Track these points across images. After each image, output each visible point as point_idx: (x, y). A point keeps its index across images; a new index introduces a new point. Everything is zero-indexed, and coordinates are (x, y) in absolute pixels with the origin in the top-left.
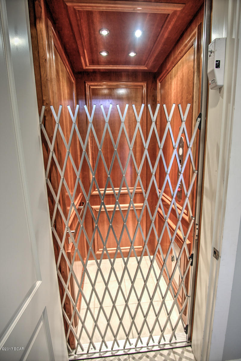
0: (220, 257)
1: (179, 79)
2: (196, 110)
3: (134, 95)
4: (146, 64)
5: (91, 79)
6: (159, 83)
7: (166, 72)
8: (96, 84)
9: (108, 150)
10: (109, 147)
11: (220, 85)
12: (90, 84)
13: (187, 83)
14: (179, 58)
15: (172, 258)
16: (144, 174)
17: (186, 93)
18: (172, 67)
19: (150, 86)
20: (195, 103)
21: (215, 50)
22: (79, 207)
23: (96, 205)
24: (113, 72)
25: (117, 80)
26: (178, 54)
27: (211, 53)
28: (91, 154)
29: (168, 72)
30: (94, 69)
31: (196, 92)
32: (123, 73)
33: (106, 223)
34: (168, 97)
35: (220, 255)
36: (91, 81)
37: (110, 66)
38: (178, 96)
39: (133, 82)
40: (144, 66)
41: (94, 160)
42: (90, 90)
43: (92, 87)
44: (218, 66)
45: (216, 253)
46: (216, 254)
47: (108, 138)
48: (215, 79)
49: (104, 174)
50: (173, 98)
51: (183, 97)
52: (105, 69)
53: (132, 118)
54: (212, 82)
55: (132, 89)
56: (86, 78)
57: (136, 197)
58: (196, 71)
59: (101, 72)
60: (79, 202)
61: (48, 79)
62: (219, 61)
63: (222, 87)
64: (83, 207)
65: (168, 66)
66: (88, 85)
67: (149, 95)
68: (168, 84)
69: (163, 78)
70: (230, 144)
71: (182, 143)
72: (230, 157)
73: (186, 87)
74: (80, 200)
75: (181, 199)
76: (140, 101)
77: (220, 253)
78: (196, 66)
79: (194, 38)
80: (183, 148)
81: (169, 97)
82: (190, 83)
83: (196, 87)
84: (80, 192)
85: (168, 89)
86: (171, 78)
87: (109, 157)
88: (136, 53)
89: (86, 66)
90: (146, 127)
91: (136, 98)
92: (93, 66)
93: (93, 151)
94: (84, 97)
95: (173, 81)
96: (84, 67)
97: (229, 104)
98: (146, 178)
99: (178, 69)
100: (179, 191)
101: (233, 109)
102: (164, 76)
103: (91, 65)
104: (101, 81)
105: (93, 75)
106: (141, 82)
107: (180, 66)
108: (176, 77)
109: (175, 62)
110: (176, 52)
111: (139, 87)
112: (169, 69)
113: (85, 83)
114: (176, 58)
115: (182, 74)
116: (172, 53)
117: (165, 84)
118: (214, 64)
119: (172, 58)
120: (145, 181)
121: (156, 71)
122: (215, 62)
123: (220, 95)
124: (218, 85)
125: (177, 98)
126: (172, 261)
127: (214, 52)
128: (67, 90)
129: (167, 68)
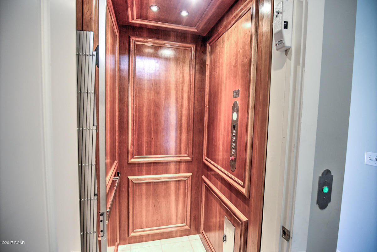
0: (291, 238)
1: (233, 42)
2: (254, 73)
3: (182, 56)
4: (197, 26)
5: (137, 34)
6: (209, 47)
7: (217, 36)
8: (142, 40)
9: (152, 112)
10: (152, 109)
11: (288, 47)
12: (134, 39)
13: (242, 46)
14: (232, 22)
15: (224, 238)
16: (190, 140)
17: (241, 56)
18: (224, 31)
19: (199, 49)
20: (253, 66)
21: (283, 11)
22: (114, 178)
23: (133, 176)
24: (161, 30)
25: (165, 39)
26: (233, 18)
27: (278, 14)
28: (132, 116)
29: (220, 36)
30: (141, 24)
31: (254, 55)
32: (172, 33)
33: (144, 197)
34: (219, 60)
35: (291, 236)
36: (137, 36)
37: (159, 24)
38: (232, 60)
39: (181, 43)
40: (194, 28)
41: (134, 122)
42: (134, 46)
43: (137, 43)
44: (286, 27)
45: (286, 232)
46: (286, 234)
47: (152, 99)
48: (282, 39)
49: (145, 139)
50: (225, 61)
51: (237, 61)
52: (153, 26)
53: (179, 79)
54: (280, 42)
55: (181, 50)
56: (131, 33)
57: (181, 166)
58: (254, 34)
59: (148, 28)
60: (115, 172)
61: (92, 19)
62: (287, 22)
63: (289, 49)
64: (118, 178)
65: (220, 30)
66: (132, 40)
67: (197, 58)
68: (220, 47)
69: (214, 41)
70: (300, 108)
71: (237, 107)
72: (301, 123)
73: (241, 51)
74: (116, 169)
75: (236, 168)
76: (189, 62)
77: (291, 233)
78: (254, 30)
79: (251, 3)
80: (237, 112)
81: (221, 60)
82: (246, 46)
83: (254, 50)
84: (115, 160)
85: (220, 53)
86: (223, 42)
87: (152, 119)
88: (189, 13)
89: (133, 19)
90: (193, 90)
91: (184, 59)
92: (141, 21)
93: (133, 111)
94: (127, 52)
95: (226, 44)
96: (131, 21)
97: (298, 67)
98: (192, 145)
99: (231, 33)
100: (233, 160)
101: (303, 71)
102: (216, 39)
103: (138, 19)
104: (148, 37)
105: (139, 30)
106: (190, 43)
107: (234, 30)
108: (230, 41)
109: (229, 25)
110: (230, 16)
111: (187, 49)
112: (221, 33)
113: (129, 38)
114: (230, 22)
115: (236, 37)
116: (225, 18)
117: (216, 47)
118: (282, 25)
119: (225, 23)
120: (191, 148)
121: (205, 35)
122: (283, 22)
123: (287, 57)
124: (286, 46)
125: (231, 61)
126: (224, 241)
127: (281, 13)
128: (111, 40)
129: (219, 32)
